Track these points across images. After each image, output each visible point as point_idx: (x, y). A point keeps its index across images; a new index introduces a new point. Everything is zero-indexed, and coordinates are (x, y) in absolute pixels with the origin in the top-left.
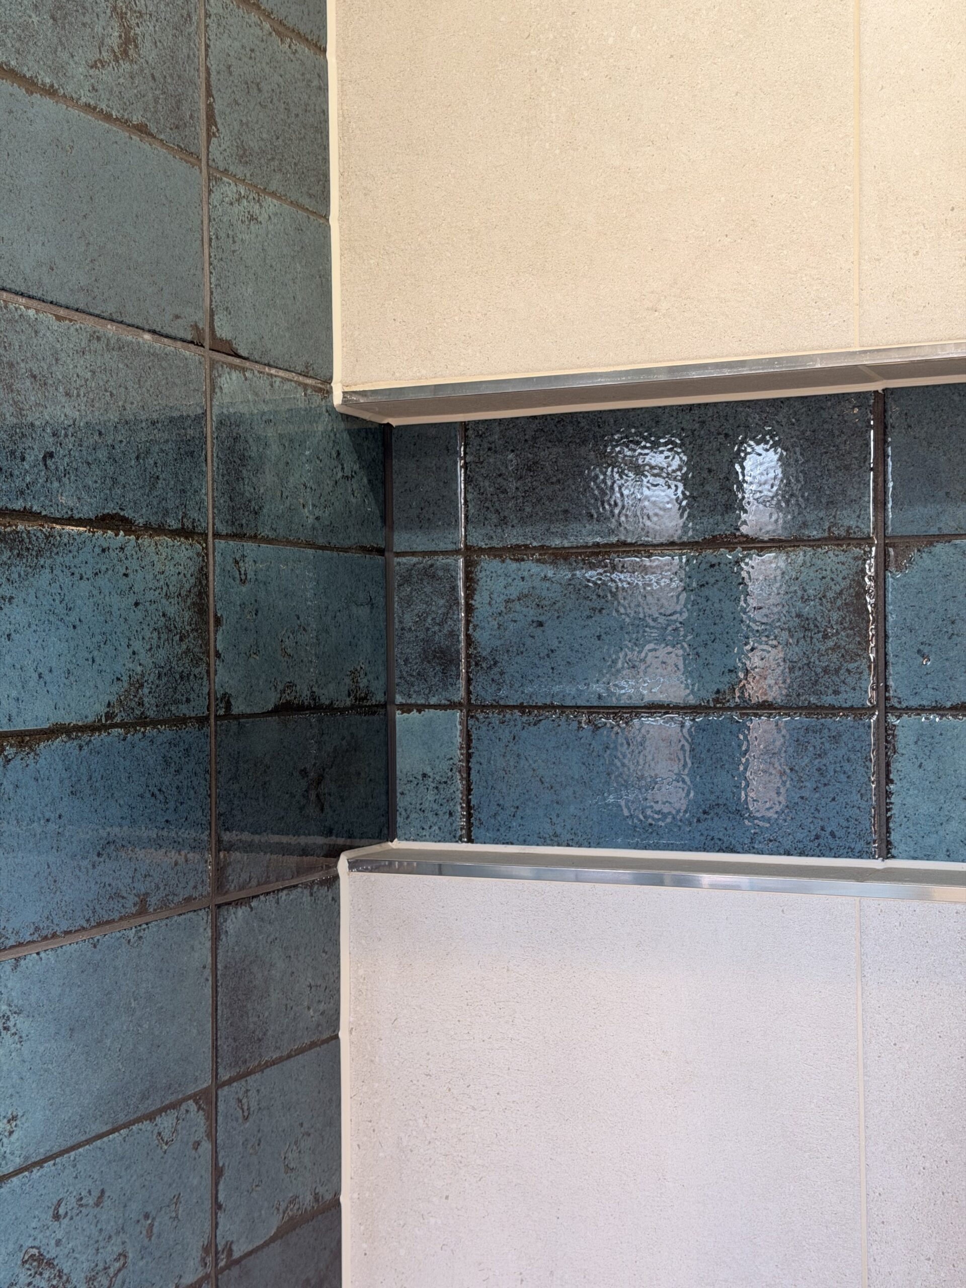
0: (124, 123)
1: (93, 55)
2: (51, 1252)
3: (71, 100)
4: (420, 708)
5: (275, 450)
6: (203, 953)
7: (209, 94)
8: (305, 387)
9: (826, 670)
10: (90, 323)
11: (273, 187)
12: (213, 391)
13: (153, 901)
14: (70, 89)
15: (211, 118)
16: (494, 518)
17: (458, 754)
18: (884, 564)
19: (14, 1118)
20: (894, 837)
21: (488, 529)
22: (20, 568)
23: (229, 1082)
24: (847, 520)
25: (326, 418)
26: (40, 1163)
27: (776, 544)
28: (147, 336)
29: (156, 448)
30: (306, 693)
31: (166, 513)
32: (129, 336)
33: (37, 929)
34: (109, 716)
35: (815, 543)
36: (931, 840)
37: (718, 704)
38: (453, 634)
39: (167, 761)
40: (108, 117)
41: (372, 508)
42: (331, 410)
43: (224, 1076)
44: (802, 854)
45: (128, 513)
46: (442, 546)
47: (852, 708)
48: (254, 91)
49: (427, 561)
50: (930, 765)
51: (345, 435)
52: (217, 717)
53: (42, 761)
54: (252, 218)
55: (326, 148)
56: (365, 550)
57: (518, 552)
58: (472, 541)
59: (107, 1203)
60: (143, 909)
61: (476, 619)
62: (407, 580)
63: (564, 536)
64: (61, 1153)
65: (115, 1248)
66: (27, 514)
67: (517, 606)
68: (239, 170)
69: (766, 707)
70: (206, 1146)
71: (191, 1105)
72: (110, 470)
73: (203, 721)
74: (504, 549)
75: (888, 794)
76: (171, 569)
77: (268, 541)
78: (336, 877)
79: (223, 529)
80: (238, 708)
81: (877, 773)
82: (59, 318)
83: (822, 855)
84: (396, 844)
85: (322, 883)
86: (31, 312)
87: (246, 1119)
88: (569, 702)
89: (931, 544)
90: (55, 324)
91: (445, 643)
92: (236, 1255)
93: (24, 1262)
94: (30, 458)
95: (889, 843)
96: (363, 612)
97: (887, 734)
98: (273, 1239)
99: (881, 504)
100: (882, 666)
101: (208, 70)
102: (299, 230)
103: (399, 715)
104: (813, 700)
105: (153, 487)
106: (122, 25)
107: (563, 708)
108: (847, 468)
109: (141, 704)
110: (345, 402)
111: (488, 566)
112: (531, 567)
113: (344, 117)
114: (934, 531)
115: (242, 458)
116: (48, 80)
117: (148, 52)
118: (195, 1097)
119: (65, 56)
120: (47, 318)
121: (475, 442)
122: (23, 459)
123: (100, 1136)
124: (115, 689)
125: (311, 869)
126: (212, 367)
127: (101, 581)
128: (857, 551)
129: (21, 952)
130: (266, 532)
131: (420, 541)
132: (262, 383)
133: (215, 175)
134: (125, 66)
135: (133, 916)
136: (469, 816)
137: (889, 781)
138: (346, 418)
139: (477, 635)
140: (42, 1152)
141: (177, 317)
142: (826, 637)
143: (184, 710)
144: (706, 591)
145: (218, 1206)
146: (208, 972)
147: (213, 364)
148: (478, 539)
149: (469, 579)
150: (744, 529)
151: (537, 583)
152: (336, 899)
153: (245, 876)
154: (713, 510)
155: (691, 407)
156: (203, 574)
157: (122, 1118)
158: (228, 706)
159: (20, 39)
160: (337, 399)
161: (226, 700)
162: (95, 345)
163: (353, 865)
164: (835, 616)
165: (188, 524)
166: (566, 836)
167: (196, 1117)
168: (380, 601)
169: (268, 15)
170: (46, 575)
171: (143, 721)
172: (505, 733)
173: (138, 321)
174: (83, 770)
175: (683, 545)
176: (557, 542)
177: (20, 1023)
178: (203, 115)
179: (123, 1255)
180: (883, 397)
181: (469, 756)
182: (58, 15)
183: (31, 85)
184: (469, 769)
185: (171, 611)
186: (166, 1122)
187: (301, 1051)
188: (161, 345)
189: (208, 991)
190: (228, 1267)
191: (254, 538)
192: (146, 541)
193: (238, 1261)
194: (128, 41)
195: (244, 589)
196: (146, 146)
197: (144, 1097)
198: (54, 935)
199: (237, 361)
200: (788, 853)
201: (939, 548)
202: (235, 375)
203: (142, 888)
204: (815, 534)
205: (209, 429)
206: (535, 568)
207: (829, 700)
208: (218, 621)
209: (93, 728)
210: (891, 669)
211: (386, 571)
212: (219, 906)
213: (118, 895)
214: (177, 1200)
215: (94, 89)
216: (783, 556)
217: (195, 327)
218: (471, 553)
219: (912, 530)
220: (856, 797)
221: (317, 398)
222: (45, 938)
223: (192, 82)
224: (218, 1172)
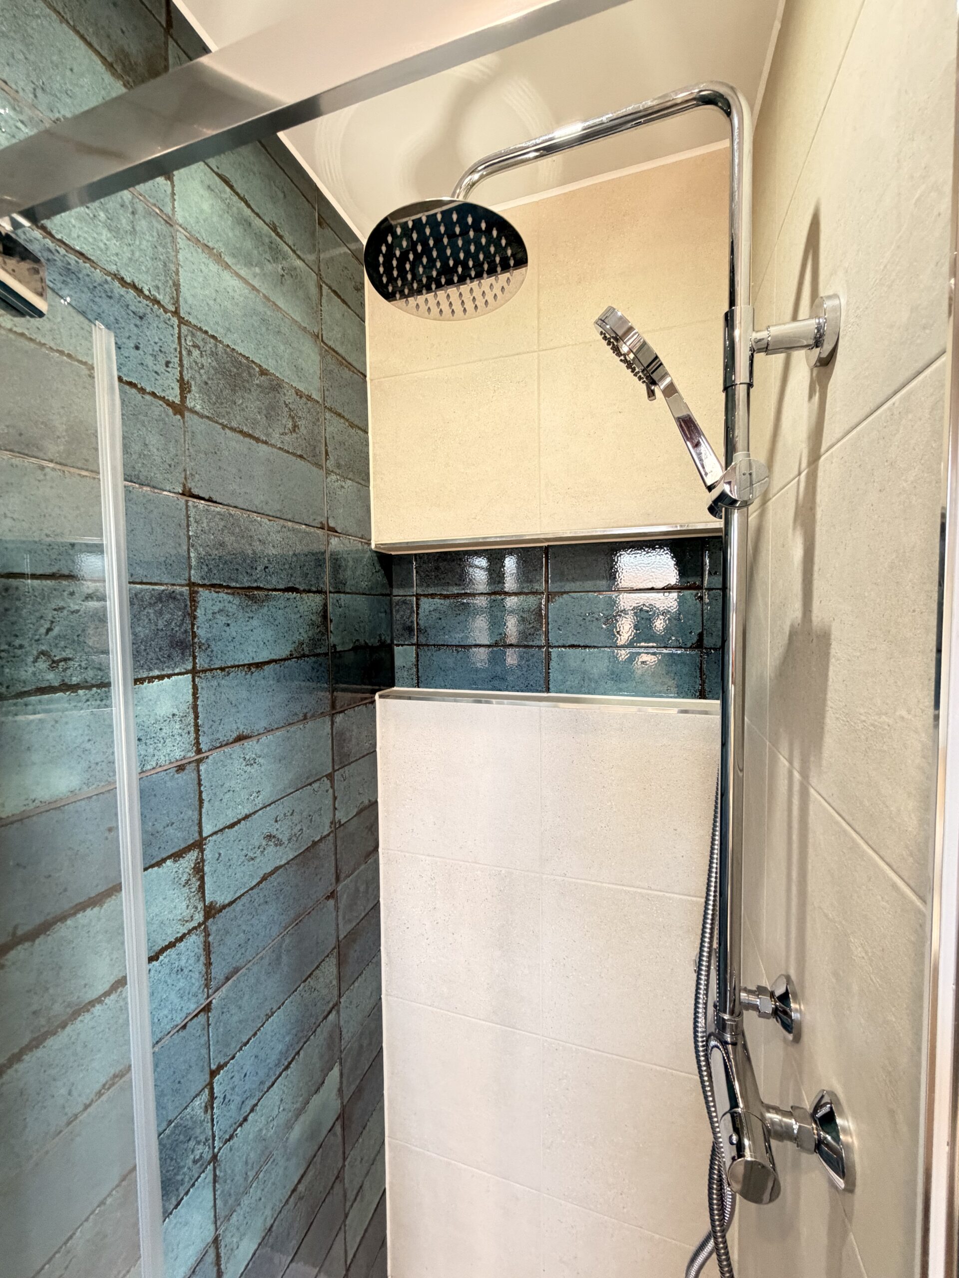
0: (294, 454)
1: (282, 431)
2: (275, 833)
3: (273, 446)
4: (402, 645)
5: (351, 563)
6: (328, 729)
7: (326, 445)
8: (362, 542)
9: (530, 634)
10: (282, 522)
11: (349, 477)
12: (328, 544)
13: (309, 715)
14: (273, 442)
15: (327, 453)
16: (425, 584)
17: (414, 660)
18: (548, 601)
19: (259, 792)
20: (551, 686)
21: (423, 588)
22: (255, 607)
23: (338, 770)
24: (536, 587)
25: (369, 552)
26: (269, 805)
27: (515, 594)
28: (304, 526)
29: (307, 564)
30: (363, 642)
31: (311, 585)
32: (297, 526)
33: (266, 728)
34: (291, 655)
35: (527, 594)
36: (562, 687)
37: (496, 645)
38: (412, 622)
39: (313, 668)
40: (288, 452)
41: (385, 581)
42: (371, 550)
43: (336, 768)
44: (522, 691)
45: (297, 586)
46: (409, 594)
47: (538, 646)
48: (342, 445)
49: (404, 598)
50: (561, 664)
51: (376, 558)
52: (331, 653)
53: (266, 672)
54: (342, 487)
55: (368, 464)
56: (382, 595)
57: (433, 596)
58: (418, 592)
59: (295, 814)
60: (305, 718)
61: (420, 616)
62: (397, 604)
63: (447, 591)
64: (277, 801)
65: (299, 827)
66: (258, 588)
67: (433, 613)
68: (337, 471)
69: (511, 645)
70: (331, 791)
71: (325, 779)
72: (290, 571)
73: (326, 654)
74: (429, 595)
75: (549, 673)
76: (313, 604)
77: (348, 593)
78: (374, 701)
79: (332, 590)
80: (339, 649)
81: (545, 666)
82: (270, 520)
83: (528, 692)
84: (395, 688)
85: (370, 703)
86: (259, 519)
87: (344, 780)
88: (449, 644)
89: (562, 595)
90: (268, 523)
91: (410, 624)
92: (342, 823)
93: (264, 838)
94: (259, 568)
95: (549, 688)
96: (383, 615)
97: (549, 654)
98: (355, 816)
99: (547, 582)
100: (547, 633)
101: (325, 437)
102: (359, 491)
103: (395, 648)
104: (526, 643)
105: (306, 577)
106: (293, 421)
107: (447, 646)
108: (536, 570)
109: (303, 650)
110: (376, 547)
111: (423, 600)
112: (437, 600)
113: (374, 454)
114: (563, 590)
115: (339, 566)
116: (264, 439)
117: (303, 430)
118: (326, 776)
119: (271, 430)
120: (265, 520)
121: (418, 559)
122: (256, 569)
123: (292, 793)
124: (293, 646)
125: (366, 699)
126: (328, 536)
127: (287, 610)
128: (539, 597)
129: (259, 737)
130: (348, 590)
131: (401, 592)
132: (347, 541)
133: (328, 472)
134: (294, 435)
135: (302, 720)
136: (418, 680)
137: (549, 669)
138: (376, 552)
139: (420, 622)
140: (270, 801)
141: (315, 520)
142: (530, 624)
143: (318, 651)
144: (493, 609)
145: (335, 809)
146: (330, 736)
147: (328, 535)
148: (420, 592)
149: (418, 605)
150: (505, 590)
151: (439, 605)
152: (375, 708)
153: (342, 703)
154: (494, 583)
155: (487, 550)
156: (325, 605)
157: (300, 786)
158: (335, 649)
159: (253, 424)
160: (373, 546)
161: (334, 646)
162: (284, 529)
163: (381, 697)
164: (533, 617)
165: (319, 589)
166: (448, 686)
167: (327, 782)
168: (388, 611)
169: (347, 420)
170: (266, 608)
171: (304, 656)
172: (429, 654)
173: (300, 521)
174: (282, 673)
175: (485, 594)
176: (445, 593)
177: (261, 760)
178: (324, 453)
179: (302, 829)
180: (547, 548)
181: (418, 661)
182: (268, 416)
183: (257, 440)
184: (418, 665)
185: (314, 618)
186: (316, 785)
187: (363, 757)
188: (308, 529)
189: (330, 741)
190: (339, 827)
191: (344, 593)
192: (304, 595)
193: (343, 825)
194: (295, 427)
195: (340, 610)
196: (303, 462)
197: (308, 778)
198: (272, 730)
199: (337, 534)
200: (518, 691)
201: (565, 596)
202: (336, 539)
203: (305, 711)
204: (527, 591)
205: (327, 556)
206: (438, 601)
207: (531, 643)
208: (331, 621)
209: (285, 660)
210: (550, 634)
211: (391, 600)
212: (333, 714)
213: (296, 714)
214: (320, 809)
215: (282, 442)
216: (516, 598)
217: (321, 523)
218: (418, 596)
219: (556, 590)
220: (539, 674)
221: (366, 546)
222: (269, 731)
223: (320, 441)
224: (335, 798)
